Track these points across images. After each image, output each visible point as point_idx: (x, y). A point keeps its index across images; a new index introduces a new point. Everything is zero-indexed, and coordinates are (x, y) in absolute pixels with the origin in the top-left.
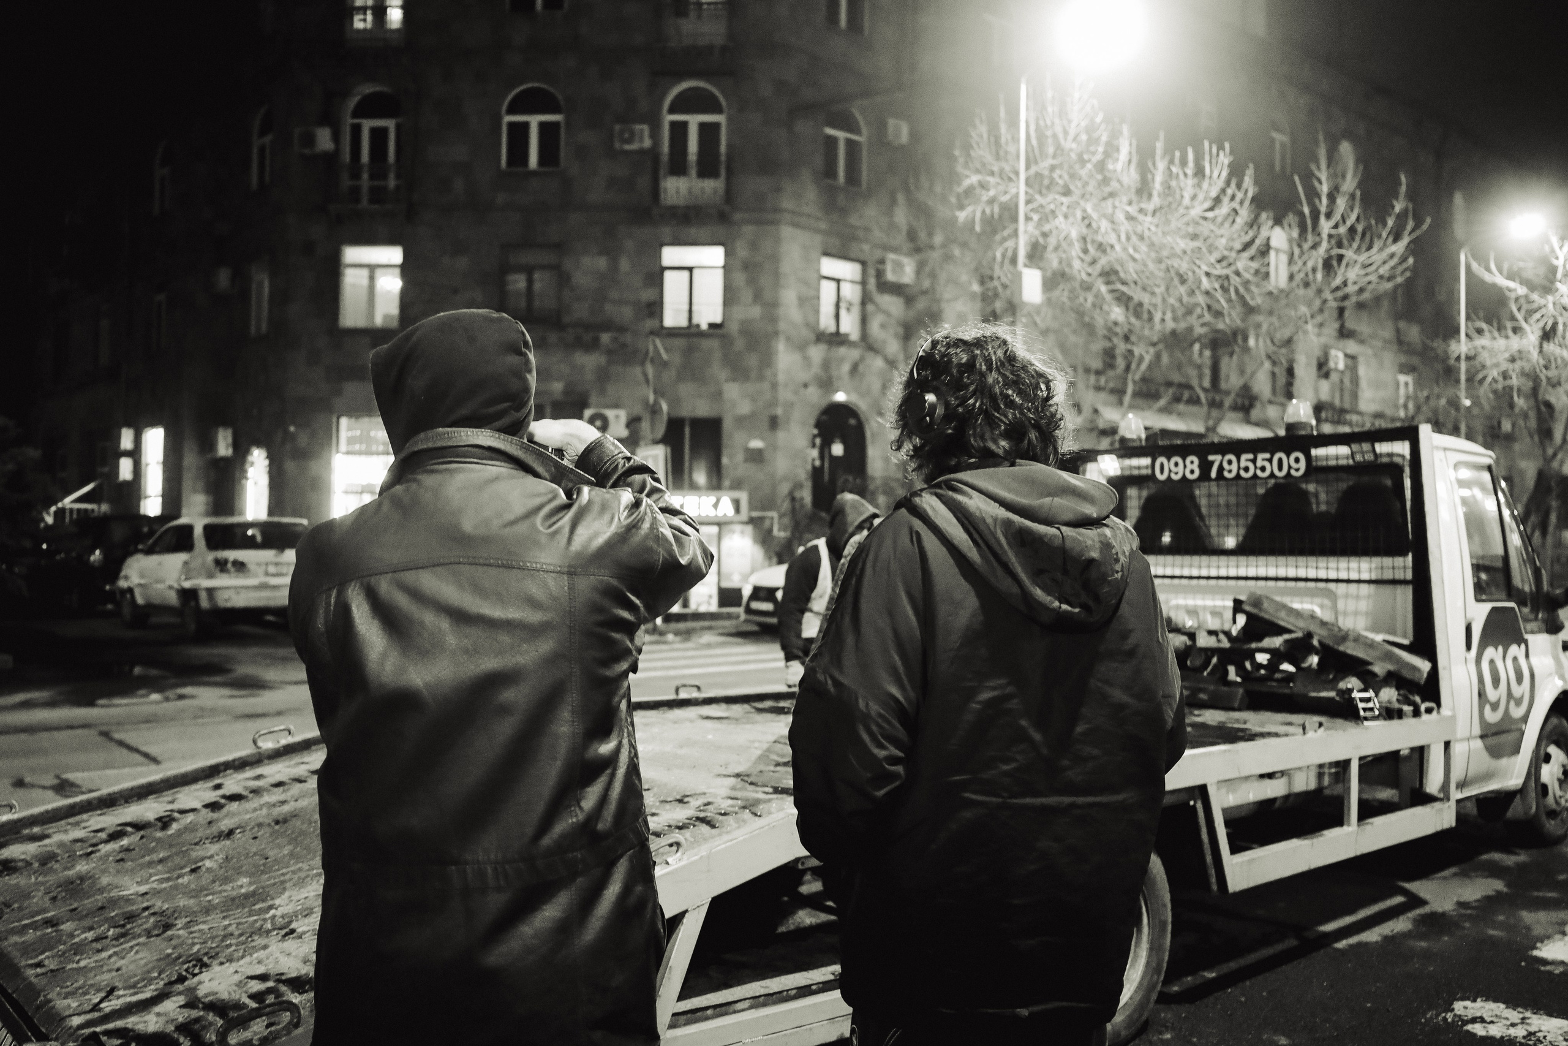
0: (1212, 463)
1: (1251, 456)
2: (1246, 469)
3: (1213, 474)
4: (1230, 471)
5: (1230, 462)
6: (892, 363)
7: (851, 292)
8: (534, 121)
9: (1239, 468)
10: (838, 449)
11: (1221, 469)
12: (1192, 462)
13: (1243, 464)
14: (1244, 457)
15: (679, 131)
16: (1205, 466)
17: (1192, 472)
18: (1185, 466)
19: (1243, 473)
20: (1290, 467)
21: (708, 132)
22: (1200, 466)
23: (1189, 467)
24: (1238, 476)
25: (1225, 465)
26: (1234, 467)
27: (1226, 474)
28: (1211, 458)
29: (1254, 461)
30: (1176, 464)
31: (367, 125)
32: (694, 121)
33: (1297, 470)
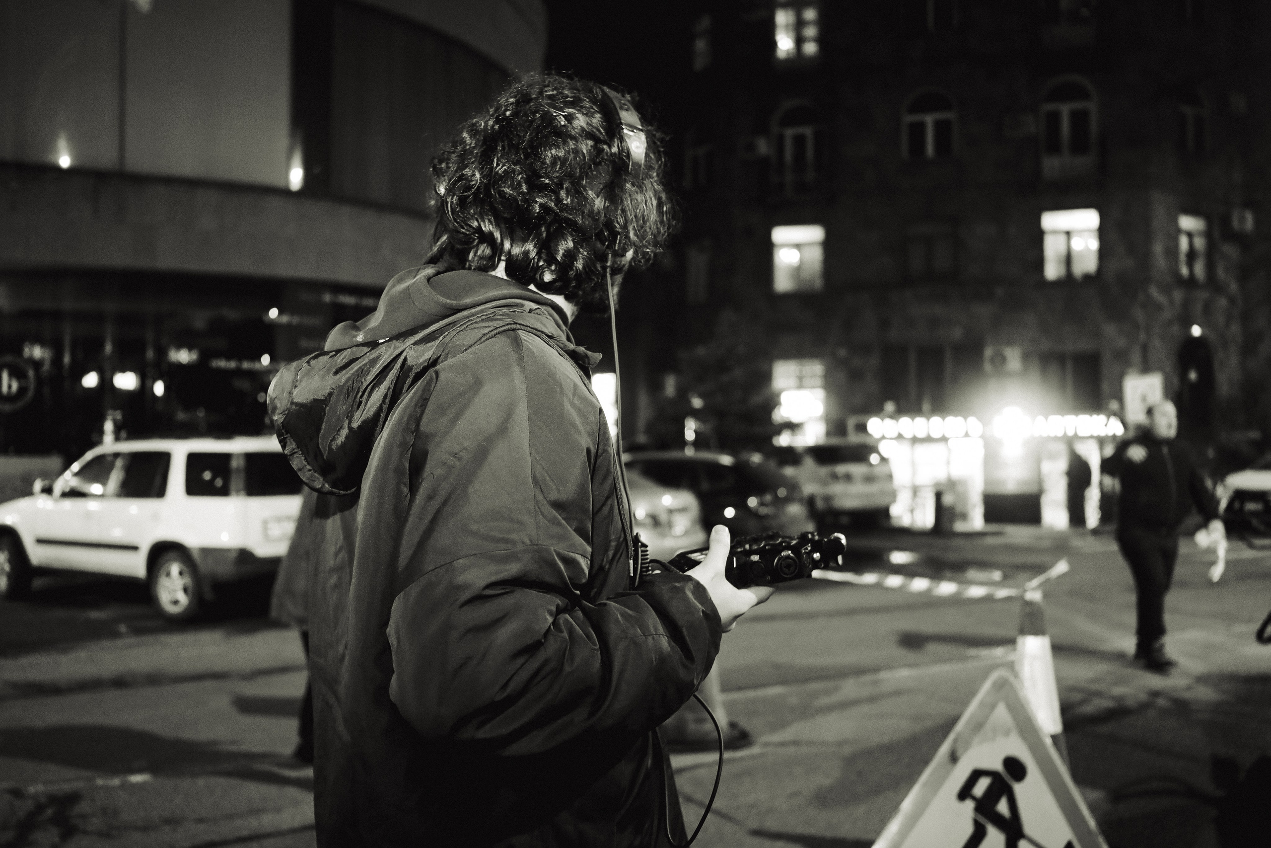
6: (1232, 301)
7: (1200, 243)
8: (929, 120)
10: (1193, 376)
15: (1054, 118)
21: (1080, 119)
31: (789, 132)
32: (1065, 110)
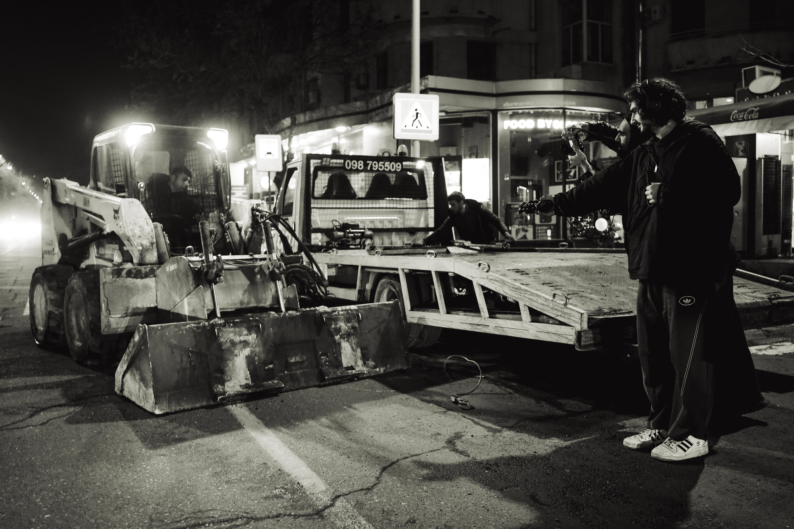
0: (369, 164)
1: (383, 163)
2: (381, 167)
3: (369, 168)
4: (375, 168)
5: (375, 164)
9: (378, 167)
11: (372, 167)
12: (361, 163)
13: (380, 165)
14: (381, 163)
16: (366, 165)
17: (361, 167)
18: (358, 165)
19: (379, 169)
20: (396, 168)
22: (364, 165)
23: (360, 165)
24: (378, 170)
25: (373, 165)
26: (377, 166)
27: (373, 169)
28: (368, 162)
29: (384, 164)
30: (354, 163)
33: (398, 169)
